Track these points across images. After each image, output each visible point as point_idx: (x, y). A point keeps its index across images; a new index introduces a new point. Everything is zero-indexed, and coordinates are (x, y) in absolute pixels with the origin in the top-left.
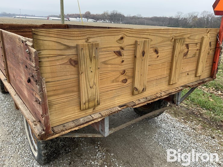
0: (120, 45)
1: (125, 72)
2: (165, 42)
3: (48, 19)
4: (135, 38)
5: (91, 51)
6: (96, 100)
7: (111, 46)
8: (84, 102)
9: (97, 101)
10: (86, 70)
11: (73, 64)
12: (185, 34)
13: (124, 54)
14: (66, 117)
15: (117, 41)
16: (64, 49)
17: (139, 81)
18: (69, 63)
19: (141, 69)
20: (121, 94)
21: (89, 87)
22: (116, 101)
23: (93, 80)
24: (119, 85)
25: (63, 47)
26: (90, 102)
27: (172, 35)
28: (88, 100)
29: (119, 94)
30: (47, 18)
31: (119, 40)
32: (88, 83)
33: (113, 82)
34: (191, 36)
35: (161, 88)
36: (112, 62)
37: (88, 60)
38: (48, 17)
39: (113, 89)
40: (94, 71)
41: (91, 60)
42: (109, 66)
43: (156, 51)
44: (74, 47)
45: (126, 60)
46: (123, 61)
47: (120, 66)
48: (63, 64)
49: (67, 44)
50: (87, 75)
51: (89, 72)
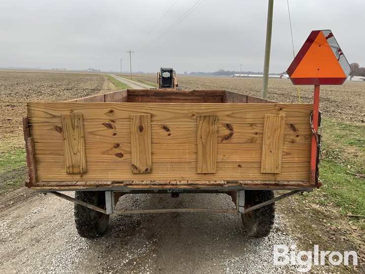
0: (110, 118)
1: (118, 146)
2: (178, 118)
3: (281, 77)
4: (128, 112)
5: (73, 121)
6: (81, 167)
7: (98, 118)
8: (68, 166)
9: (83, 168)
10: (69, 137)
11: (59, 130)
12: (219, 111)
13: (117, 127)
14: (54, 176)
15: (105, 114)
16: (50, 118)
17: (138, 158)
18: (55, 129)
19: (140, 145)
20: (115, 168)
21: (72, 153)
22: (109, 175)
23: (76, 147)
24: (113, 159)
25: (49, 116)
26: (74, 168)
27: (191, 111)
28: (72, 165)
29: (113, 168)
30: (279, 76)
31: (108, 113)
32: (71, 149)
33: (104, 153)
34: (233, 113)
35: (181, 175)
36: (101, 133)
37: (71, 129)
38: (282, 74)
39: (104, 161)
40: (77, 139)
41: (74, 129)
42: (98, 137)
43: (166, 128)
44: (59, 117)
45: (119, 133)
46: (115, 134)
47: (111, 139)
48: (50, 130)
49: (53, 114)
50: (70, 141)
51: (72, 139)
